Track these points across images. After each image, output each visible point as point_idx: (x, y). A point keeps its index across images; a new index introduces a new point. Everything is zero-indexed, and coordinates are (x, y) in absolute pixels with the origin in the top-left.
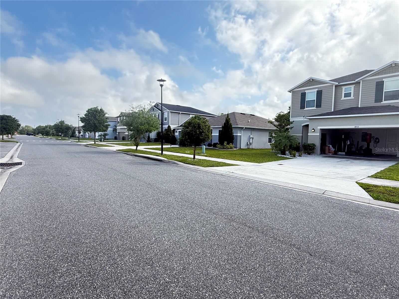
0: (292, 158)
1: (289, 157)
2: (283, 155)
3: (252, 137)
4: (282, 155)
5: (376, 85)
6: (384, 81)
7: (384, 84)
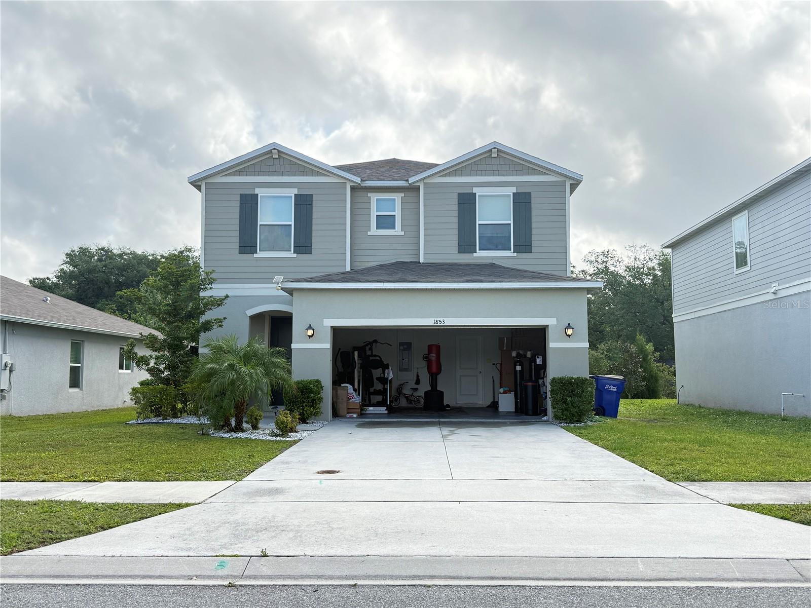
3: (10, 362)
5: (458, 201)
6: (476, 193)
7: (476, 203)
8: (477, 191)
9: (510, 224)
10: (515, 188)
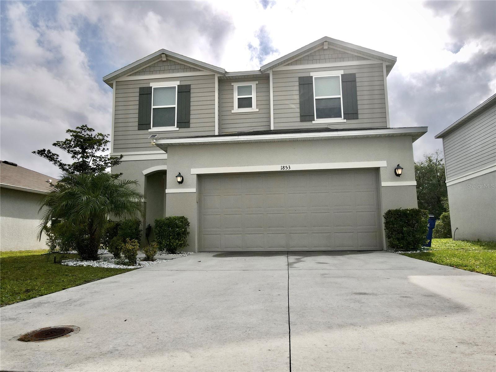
0: (125, 267)
1: (112, 266)
2: (87, 259)
4: (82, 261)
5: (299, 83)
6: (312, 76)
7: (312, 84)
8: (314, 75)
9: (340, 98)
10: (343, 71)
